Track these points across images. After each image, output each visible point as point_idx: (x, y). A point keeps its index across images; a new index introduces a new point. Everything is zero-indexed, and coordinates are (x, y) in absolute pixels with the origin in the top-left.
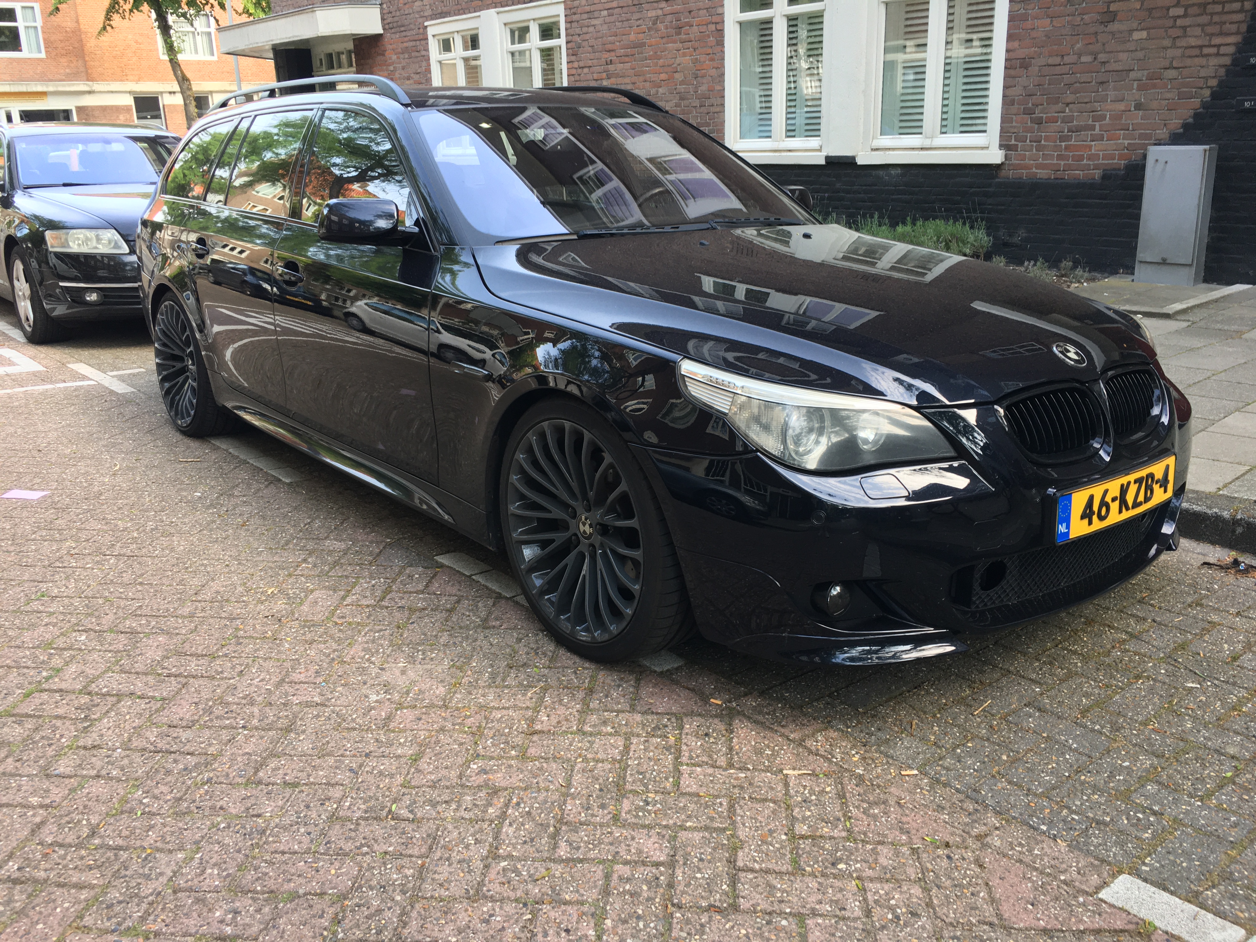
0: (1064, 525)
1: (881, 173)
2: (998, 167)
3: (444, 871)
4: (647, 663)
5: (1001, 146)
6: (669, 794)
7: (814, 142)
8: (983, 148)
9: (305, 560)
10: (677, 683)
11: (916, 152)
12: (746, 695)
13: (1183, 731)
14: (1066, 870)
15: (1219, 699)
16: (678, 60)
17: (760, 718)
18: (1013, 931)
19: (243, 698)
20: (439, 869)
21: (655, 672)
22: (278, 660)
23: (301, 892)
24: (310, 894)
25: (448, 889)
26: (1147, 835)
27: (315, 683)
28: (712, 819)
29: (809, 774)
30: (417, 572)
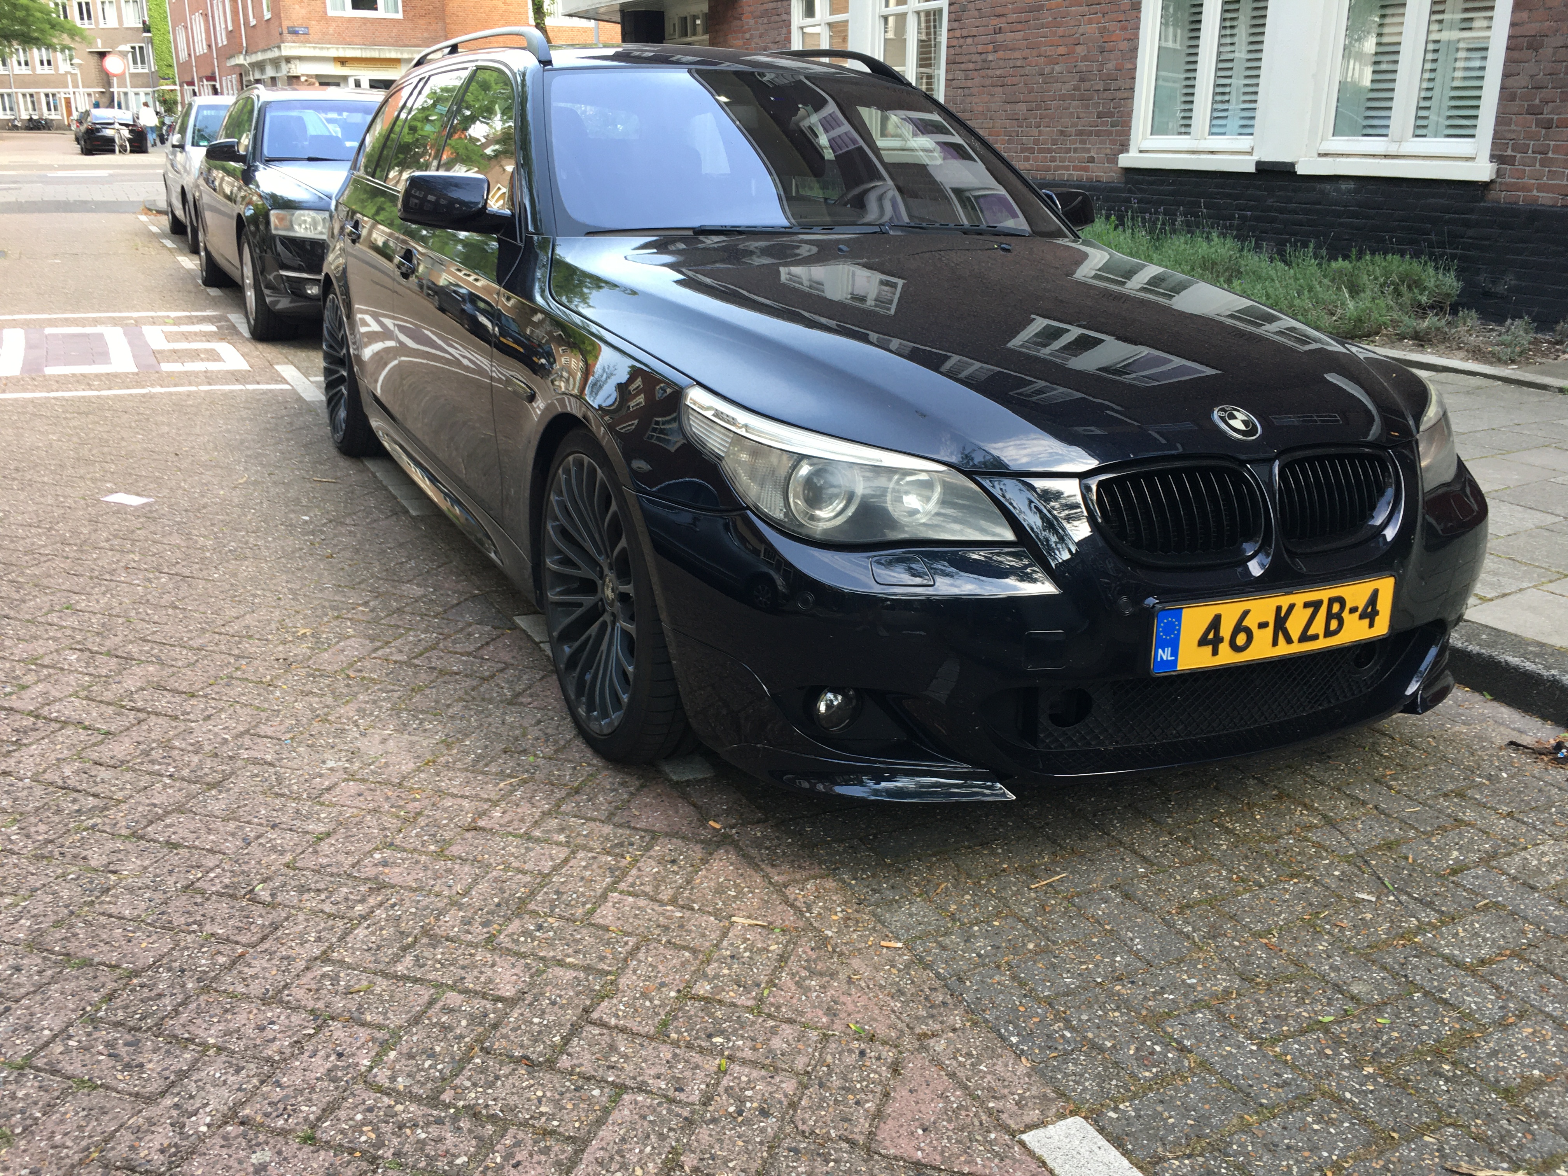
0: (1168, 650)
1: (1328, 187)
2: (1485, 186)
3: (259, 964)
4: (667, 769)
5: (1493, 158)
6: (575, 921)
7: (1244, 143)
8: (1468, 159)
9: (366, 604)
10: (685, 796)
11: (1377, 161)
12: (759, 822)
13: (1307, 954)
14: (1004, 1097)
15: (1392, 921)
16: (1081, 30)
17: (753, 852)
18: (876, 1157)
19: (192, 744)
20: (254, 963)
21: (670, 780)
22: (258, 708)
23: (97, 960)
24: (104, 964)
25: (247, 986)
26: (1147, 1074)
27: (279, 739)
28: (602, 959)
29: (763, 926)
30: (480, 632)
